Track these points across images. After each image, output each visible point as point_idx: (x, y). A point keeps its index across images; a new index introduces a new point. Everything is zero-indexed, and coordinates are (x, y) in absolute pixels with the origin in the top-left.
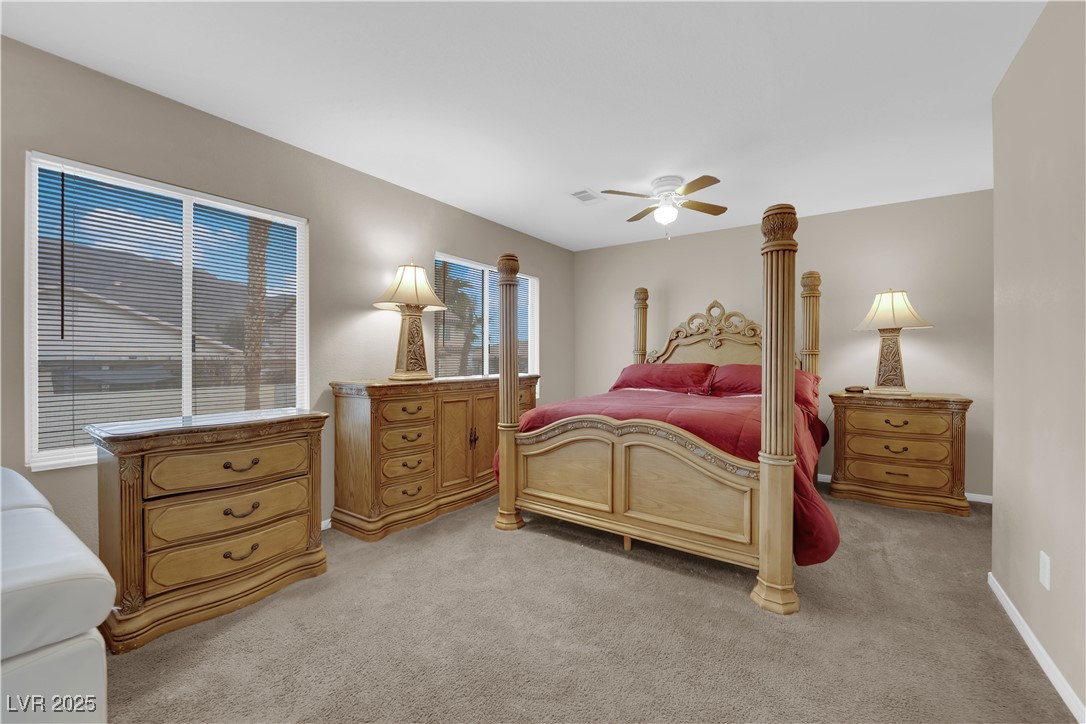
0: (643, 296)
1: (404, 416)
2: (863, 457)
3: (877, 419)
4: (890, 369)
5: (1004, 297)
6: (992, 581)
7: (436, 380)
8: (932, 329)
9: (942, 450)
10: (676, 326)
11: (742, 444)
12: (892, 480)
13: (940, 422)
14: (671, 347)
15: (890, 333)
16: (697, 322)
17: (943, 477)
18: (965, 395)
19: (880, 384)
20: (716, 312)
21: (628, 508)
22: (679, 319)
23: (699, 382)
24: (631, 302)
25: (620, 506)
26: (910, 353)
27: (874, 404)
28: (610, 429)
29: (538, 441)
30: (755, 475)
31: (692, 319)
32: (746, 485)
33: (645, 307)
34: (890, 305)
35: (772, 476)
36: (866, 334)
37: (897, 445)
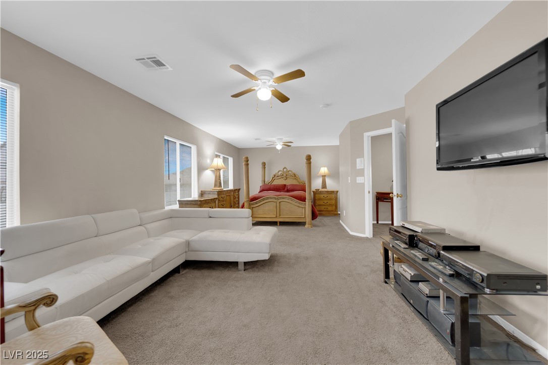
0: (264, 164)
1: (222, 199)
2: (320, 205)
3: (322, 196)
4: (324, 185)
5: (342, 169)
6: (341, 221)
7: (224, 189)
8: (331, 176)
9: (333, 202)
10: (274, 173)
11: (303, 199)
12: (325, 209)
13: (333, 196)
14: (273, 179)
15: (324, 176)
16: (280, 173)
17: (334, 207)
18: (337, 190)
19: (322, 188)
20: (285, 170)
21: (280, 215)
22: (275, 171)
23: (284, 189)
24: (261, 166)
25: (278, 215)
26: (328, 181)
27: (321, 193)
28: (275, 199)
29: (256, 203)
30: (305, 205)
31: (278, 172)
32: (303, 206)
33: (265, 168)
34: (324, 170)
35: (308, 204)
36: (319, 177)
37: (326, 202)
